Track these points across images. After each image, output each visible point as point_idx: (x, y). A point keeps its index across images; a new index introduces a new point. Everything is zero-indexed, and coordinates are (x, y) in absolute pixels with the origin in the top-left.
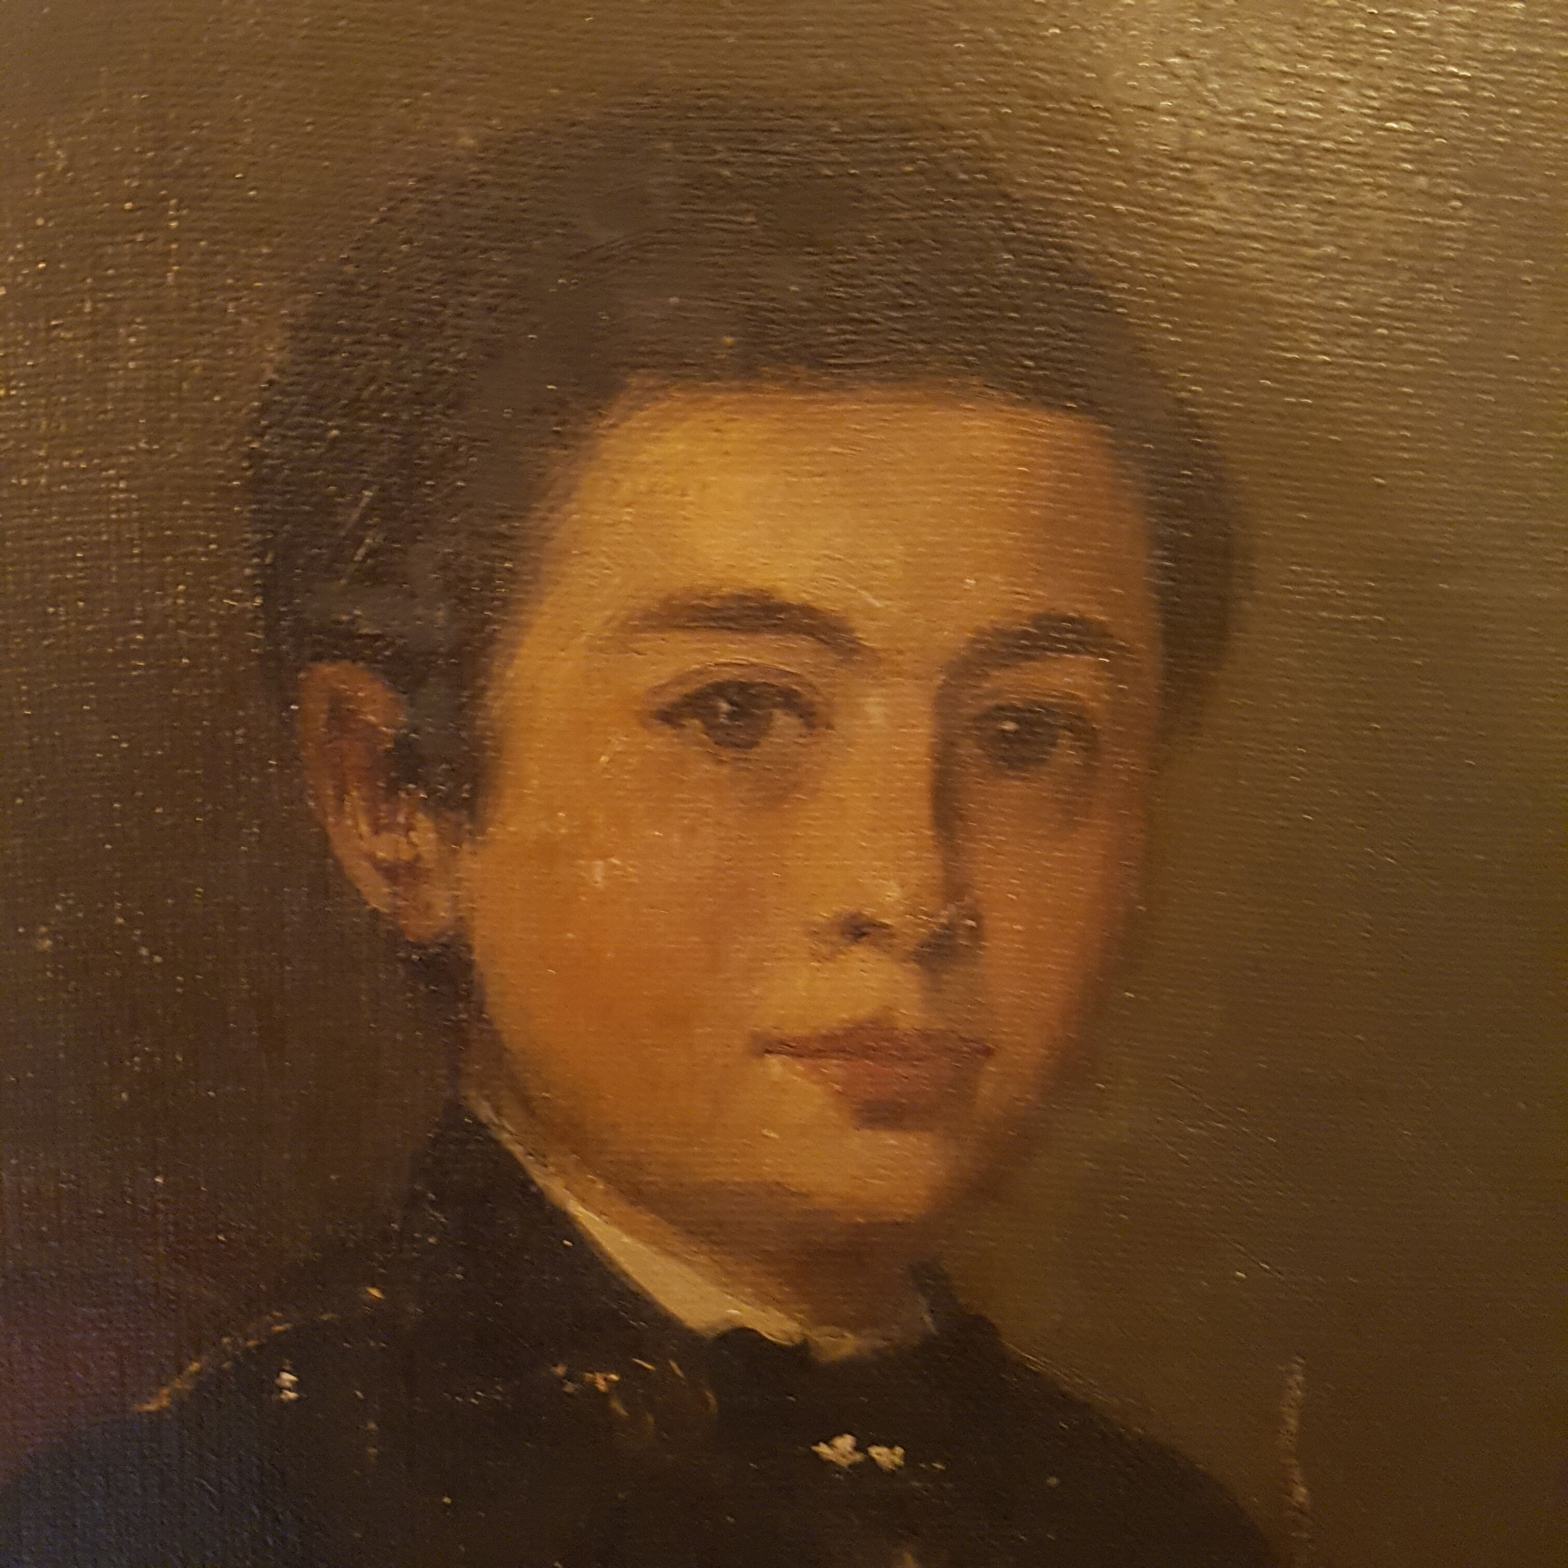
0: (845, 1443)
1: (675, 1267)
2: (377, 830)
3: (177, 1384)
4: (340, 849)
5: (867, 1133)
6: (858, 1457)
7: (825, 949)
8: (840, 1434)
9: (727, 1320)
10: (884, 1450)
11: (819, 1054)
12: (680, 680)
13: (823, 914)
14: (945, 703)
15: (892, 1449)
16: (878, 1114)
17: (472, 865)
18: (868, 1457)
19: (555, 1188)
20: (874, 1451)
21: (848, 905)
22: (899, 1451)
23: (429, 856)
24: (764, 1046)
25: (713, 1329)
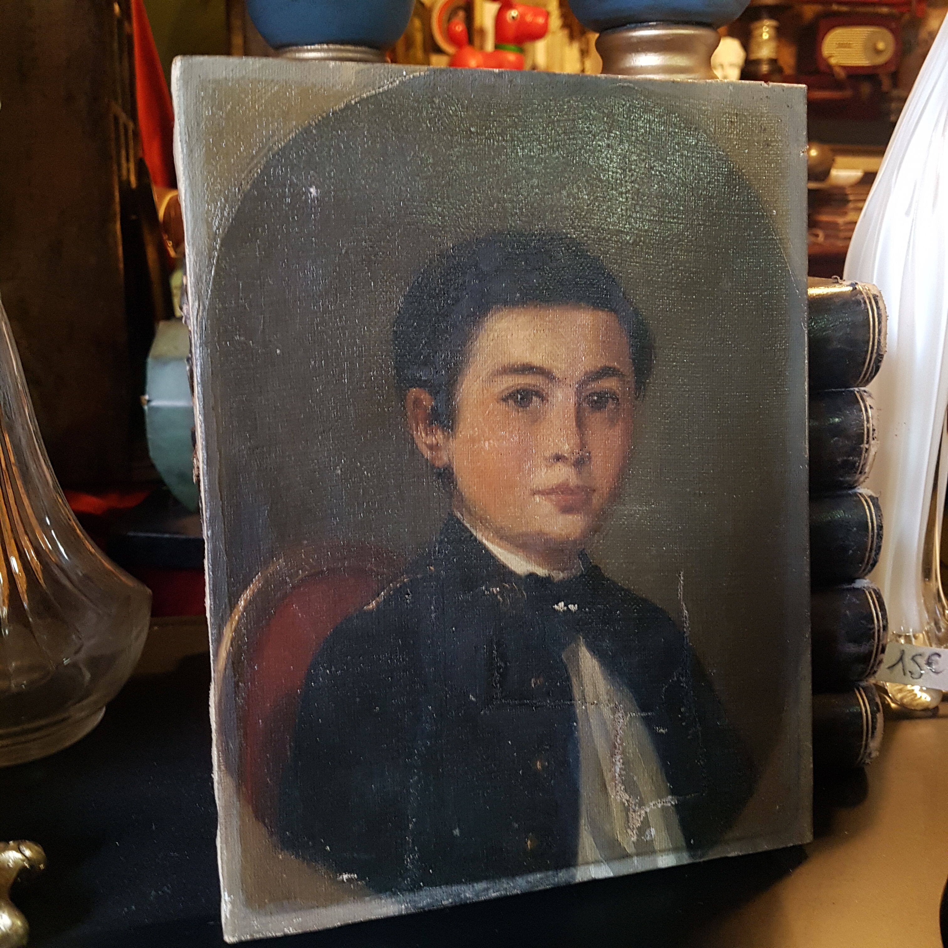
0: (562, 604)
1: (513, 556)
2: (427, 435)
3: (377, 599)
4: (417, 441)
5: (564, 515)
6: (565, 608)
7: (549, 464)
8: (561, 601)
9: (528, 571)
10: (573, 606)
11: (548, 494)
12: (507, 389)
13: (547, 454)
14: (578, 393)
15: (574, 605)
16: (566, 510)
17: (453, 444)
18: (568, 608)
19: (479, 536)
20: (570, 606)
21: (556, 451)
22: (576, 605)
23: (441, 442)
24: (534, 493)
25: (524, 573)
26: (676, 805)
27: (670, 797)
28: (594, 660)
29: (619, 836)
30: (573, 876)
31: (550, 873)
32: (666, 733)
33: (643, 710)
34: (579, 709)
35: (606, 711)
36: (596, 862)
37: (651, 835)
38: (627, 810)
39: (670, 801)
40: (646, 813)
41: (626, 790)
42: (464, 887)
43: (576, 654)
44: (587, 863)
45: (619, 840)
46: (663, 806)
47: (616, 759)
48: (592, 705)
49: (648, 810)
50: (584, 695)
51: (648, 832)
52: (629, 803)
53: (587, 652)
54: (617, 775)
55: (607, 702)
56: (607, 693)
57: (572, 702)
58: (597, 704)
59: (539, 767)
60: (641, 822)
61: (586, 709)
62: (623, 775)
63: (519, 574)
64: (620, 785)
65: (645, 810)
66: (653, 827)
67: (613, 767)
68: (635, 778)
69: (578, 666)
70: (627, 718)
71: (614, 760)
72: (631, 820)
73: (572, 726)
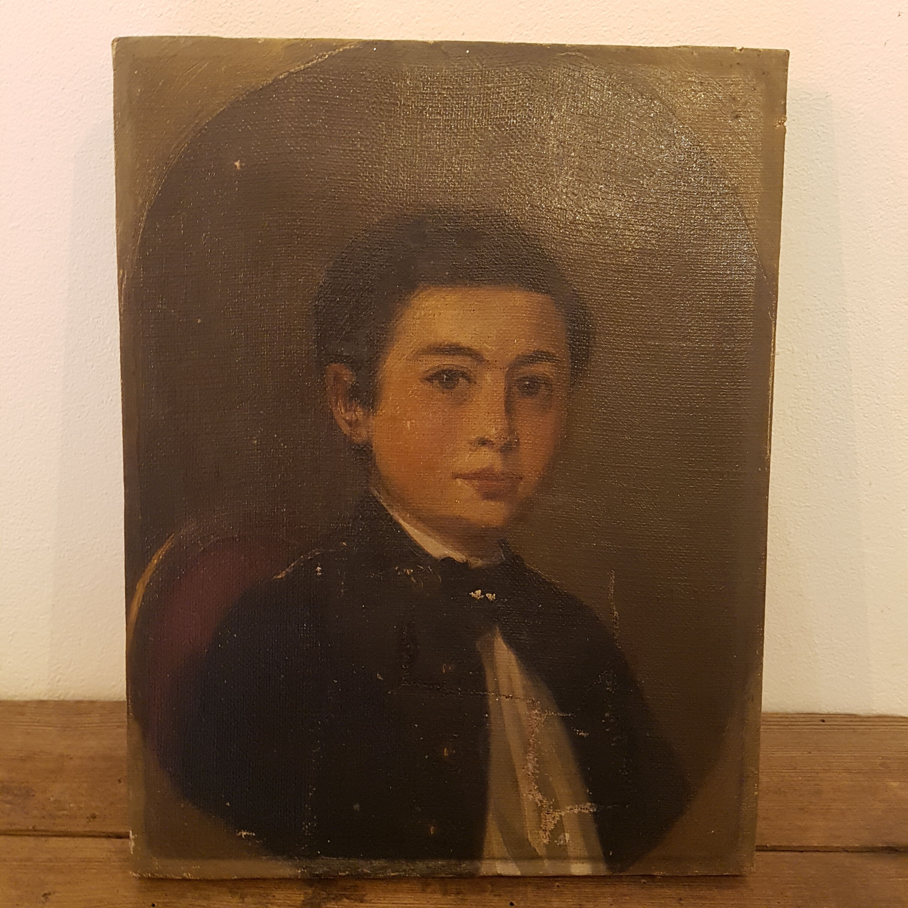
0: (479, 592)
1: (430, 539)
2: (346, 411)
3: (287, 570)
4: (336, 416)
5: (486, 501)
6: (482, 596)
7: (474, 448)
8: (478, 590)
9: (444, 555)
10: (490, 595)
11: (471, 478)
12: (432, 369)
13: (473, 437)
14: (509, 376)
15: (492, 594)
16: (489, 496)
17: (373, 422)
18: (485, 597)
19: (396, 516)
20: (487, 595)
21: (480, 435)
22: (494, 595)
23: (361, 419)
24: (456, 476)
25: (441, 557)
26: (594, 813)
27: (589, 804)
28: (510, 652)
29: (529, 837)
30: (477, 869)
31: (453, 862)
32: (587, 736)
33: (562, 711)
34: (492, 700)
35: (522, 707)
36: (504, 859)
37: (565, 840)
38: (539, 810)
39: (588, 808)
40: (561, 816)
41: (539, 790)
42: (362, 862)
43: (490, 645)
44: (494, 858)
45: (530, 840)
46: (580, 812)
47: (530, 757)
48: (506, 698)
49: (563, 814)
50: (498, 687)
51: (561, 836)
52: (543, 804)
53: (502, 643)
54: (529, 773)
55: (522, 697)
56: (524, 688)
57: (486, 693)
58: (512, 697)
59: (446, 754)
60: (555, 824)
61: (499, 701)
62: (537, 774)
63: (434, 557)
64: (533, 784)
65: (560, 813)
66: (567, 832)
67: (526, 765)
68: (551, 779)
69: (493, 656)
70: (545, 716)
71: (527, 758)
72: (543, 821)
73: (483, 717)
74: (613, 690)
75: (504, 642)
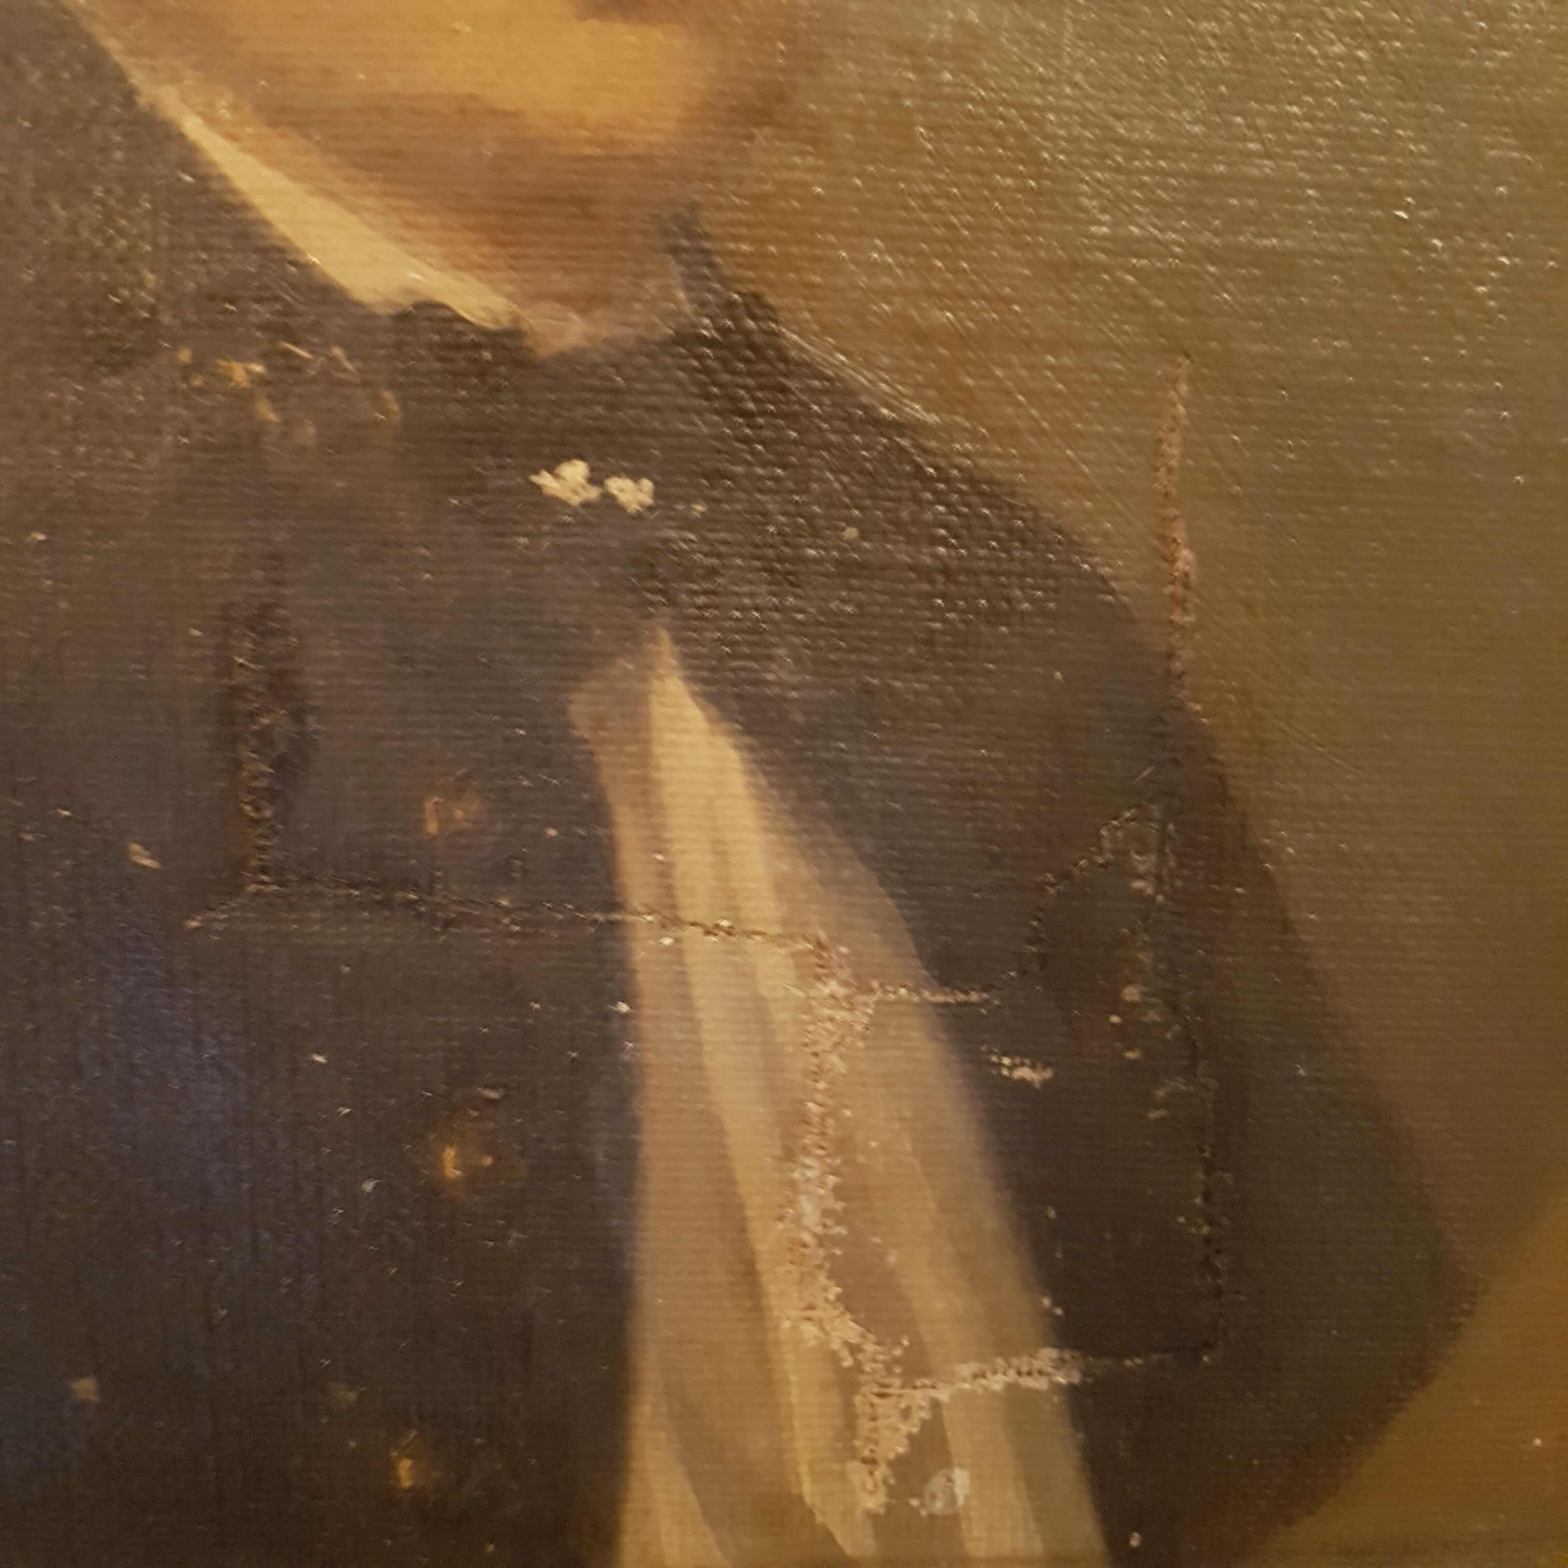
0: (576, 471)
5: (594, 23)
6: (593, 493)
8: (568, 458)
9: (409, 292)
10: (626, 483)
15: (637, 482)
18: (606, 493)
20: (614, 484)
22: (646, 483)
25: (388, 303)
26: (1072, 1391)
27: (1050, 1353)
28: (721, 741)
29: (805, 1486)
32: (1046, 1083)
33: (945, 981)
34: (646, 945)
35: (774, 970)
37: (953, 1497)
38: (846, 1381)
39: (1047, 1370)
40: (935, 1404)
41: (847, 1302)
43: (633, 709)
45: (807, 1498)
46: (1011, 1388)
47: (810, 1174)
48: (708, 933)
49: (943, 1395)
50: (669, 891)
51: (937, 1483)
52: (860, 1357)
53: (689, 701)
54: (806, 1237)
55: (776, 929)
56: (780, 887)
57: (616, 916)
58: (729, 932)
59: (452, 1171)
60: (910, 1437)
61: (677, 951)
62: (837, 1241)
63: (358, 304)
64: (822, 1279)
65: (933, 1393)
66: (962, 1466)
67: (792, 1203)
68: (892, 1259)
69: (644, 758)
70: (868, 1004)
71: (796, 1175)
72: (864, 1425)
73: (607, 1017)
74: (1158, 890)
75: (694, 695)
